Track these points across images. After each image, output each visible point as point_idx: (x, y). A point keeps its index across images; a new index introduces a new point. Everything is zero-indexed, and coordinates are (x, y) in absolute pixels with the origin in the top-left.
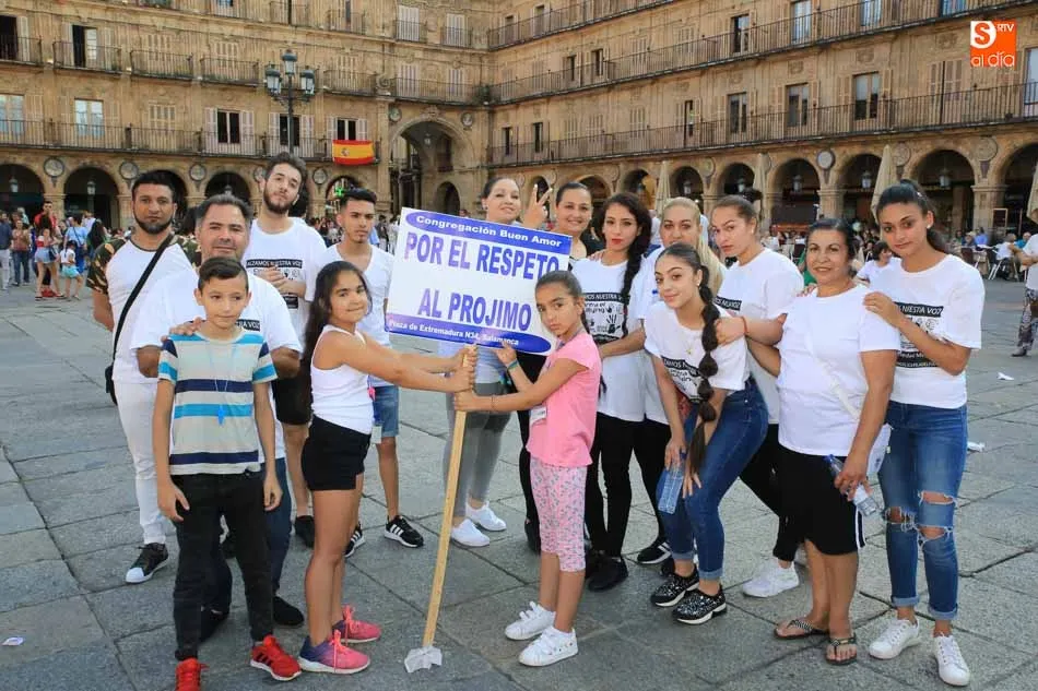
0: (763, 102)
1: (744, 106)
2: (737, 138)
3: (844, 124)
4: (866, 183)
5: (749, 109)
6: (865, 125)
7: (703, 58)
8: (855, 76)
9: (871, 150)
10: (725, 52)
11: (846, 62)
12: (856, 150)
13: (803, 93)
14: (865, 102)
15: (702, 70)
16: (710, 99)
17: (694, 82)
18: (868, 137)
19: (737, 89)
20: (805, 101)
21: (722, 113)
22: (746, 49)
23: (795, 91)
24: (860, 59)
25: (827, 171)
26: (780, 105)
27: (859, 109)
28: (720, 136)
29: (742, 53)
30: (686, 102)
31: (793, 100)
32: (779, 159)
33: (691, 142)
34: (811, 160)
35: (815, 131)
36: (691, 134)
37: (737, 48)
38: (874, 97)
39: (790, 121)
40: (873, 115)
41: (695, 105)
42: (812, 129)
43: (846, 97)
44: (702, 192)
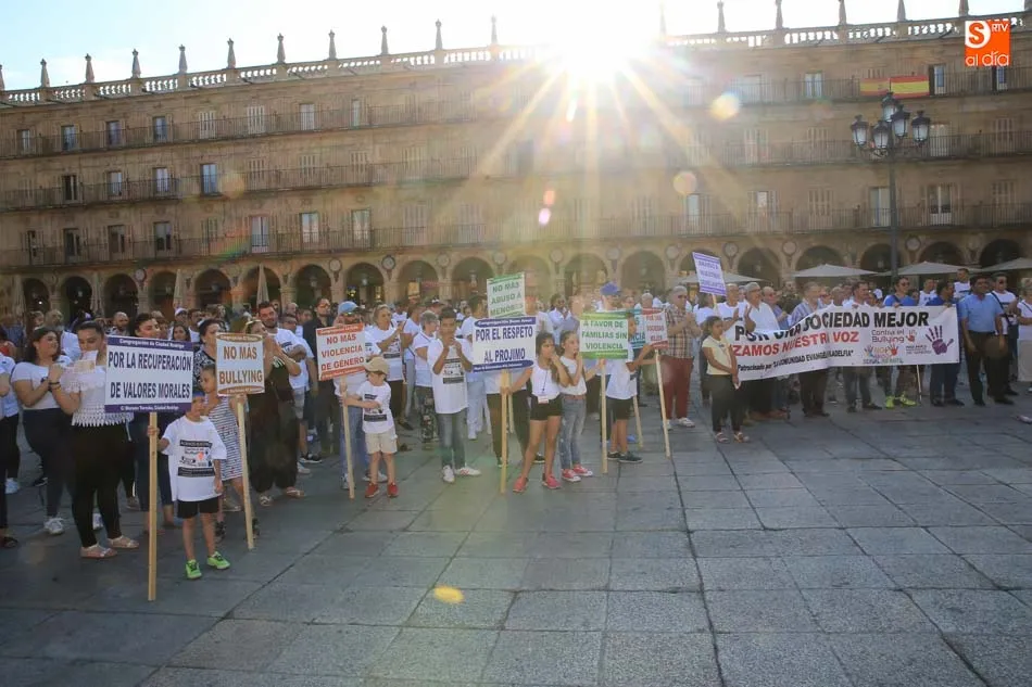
0: (93, 235)
1: (78, 238)
2: (72, 259)
3: (151, 253)
4: (168, 290)
5: (82, 240)
6: (164, 253)
7: (41, 202)
8: (155, 223)
9: (170, 269)
10: (59, 199)
11: (149, 215)
12: (159, 269)
13: (121, 231)
14: (162, 239)
15: (39, 210)
16: (50, 232)
17: (34, 218)
18: (166, 261)
19: (70, 225)
20: (123, 238)
21: (60, 242)
22: (75, 198)
23: (115, 229)
24: (157, 212)
25: (142, 282)
26: (105, 239)
27: (160, 243)
28: (60, 256)
29: (73, 201)
30: (29, 232)
31: (113, 236)
32: (106, 274)
33: (35, 261)
34: (131, 275)
35: (131, 257)
36: (35, 255)
37: (68, 197)
38: (168, 237)
39: (113, 249)
40: (169, 248)
41: (37, 235)
42: (129, 255)
43: (150, 236)
44: (48, 297)
